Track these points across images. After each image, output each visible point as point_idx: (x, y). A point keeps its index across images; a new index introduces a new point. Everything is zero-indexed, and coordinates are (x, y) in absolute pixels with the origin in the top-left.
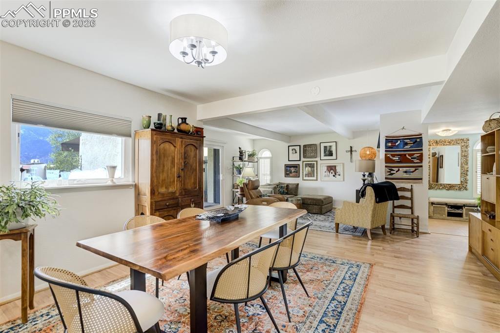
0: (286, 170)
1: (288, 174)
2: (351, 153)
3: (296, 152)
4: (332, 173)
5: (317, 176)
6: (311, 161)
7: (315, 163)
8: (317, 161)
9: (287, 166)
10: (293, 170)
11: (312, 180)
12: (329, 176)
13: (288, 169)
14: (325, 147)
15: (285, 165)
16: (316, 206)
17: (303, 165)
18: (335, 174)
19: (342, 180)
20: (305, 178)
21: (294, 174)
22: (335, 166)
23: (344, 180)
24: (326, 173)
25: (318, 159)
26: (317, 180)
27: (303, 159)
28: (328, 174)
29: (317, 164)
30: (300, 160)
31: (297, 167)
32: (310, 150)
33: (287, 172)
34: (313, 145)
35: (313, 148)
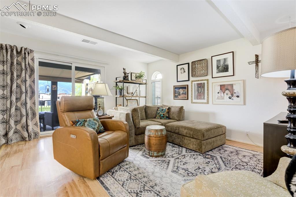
0: (175, 92)
1: (176, 96)
2: (257, 65)
3: (184, 72)
4: (227, 94)
5: (208, 98)
6: (201, 80)
7: (206, 82)
8: (208, 80)
9: (175, 88)
10: (181, 91)
11: (202, 103)
12: (223, 99)
13: (177, 90)
14: (218, 61)
15: (174, 86)
16: (194, 140)
17: (192, 85)
18: (232, 95)
20: (194, 101)
21: (182, 96)
22: (232, 85)
23: (245, 104)
24: (219, 95)
25: (209, 77)
27: (192, 79)
28: (222, 94)
29: (208, 83)
31: (185, 88)
32: (200, 66)
33: (176, 94)
34: (203, 61)
35: (204, 64)
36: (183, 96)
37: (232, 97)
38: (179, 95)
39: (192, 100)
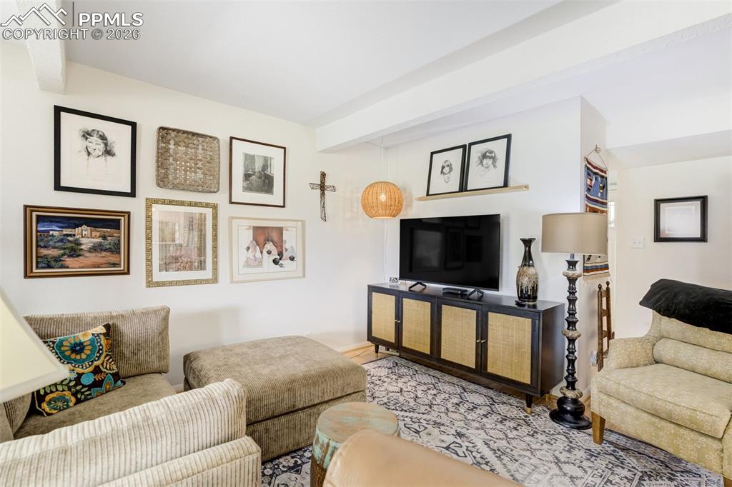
0: (36, 241)
1: (47, 259)
2: (323, 194)
3: (108, 152)
4: (269, 253)
5: (215, 263)
6: (191, 204)
7: (209, 211)
8: (215, 207)
9: (39, 216)
10: (87, 237)
11: (196, 282)
12: (260, 264)
13: (55, 231)
14: (249, 159)
15: (29, 208)
17: (149, 217)
18: (281, 254)
19: (301, 275)
20: (158, 276)
21: (91, 258)
22: (280, 230)
23: (304, 276)
24: (250, 254)
25: (220, 198)
26: (215, 280)
27: (146, 190)
28: (258, 253)
29: (215, 217)
30: (132, 194)
31: (115, 224)
32: (186, 154)
33: (44, 252)
34: (200, 139)
35: (200, 151)
36: (102, 261)
37: (280, 259)
38: (75, 251)
39: (149, 273)
